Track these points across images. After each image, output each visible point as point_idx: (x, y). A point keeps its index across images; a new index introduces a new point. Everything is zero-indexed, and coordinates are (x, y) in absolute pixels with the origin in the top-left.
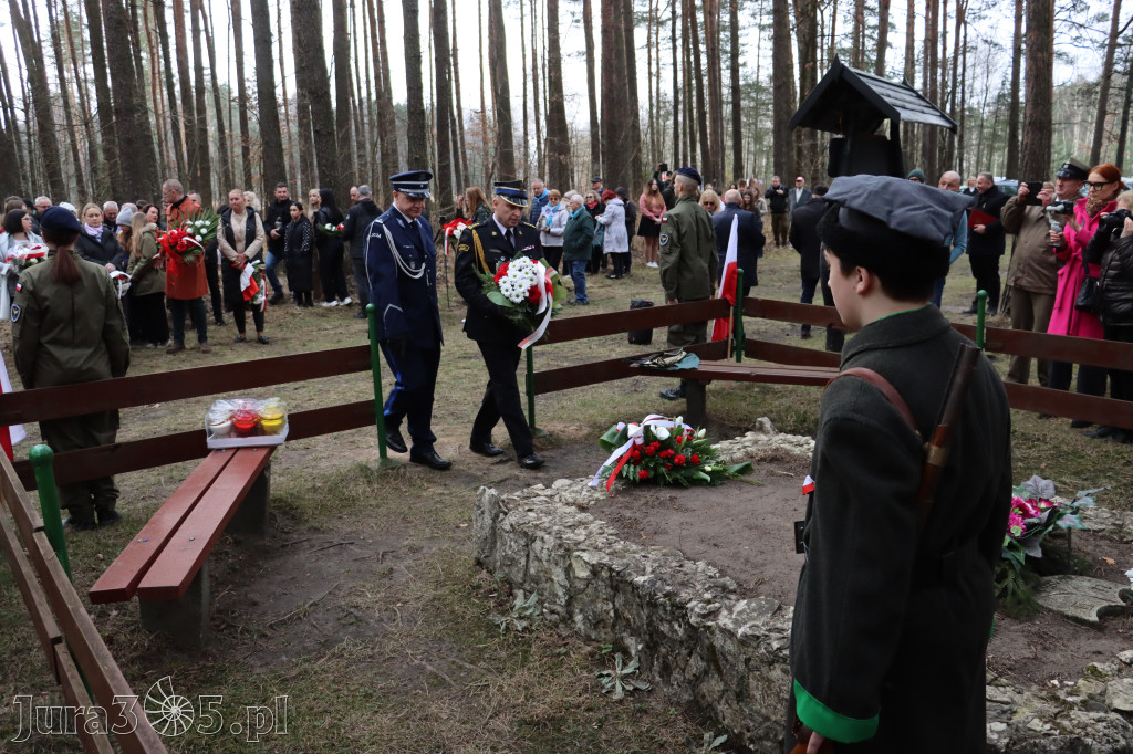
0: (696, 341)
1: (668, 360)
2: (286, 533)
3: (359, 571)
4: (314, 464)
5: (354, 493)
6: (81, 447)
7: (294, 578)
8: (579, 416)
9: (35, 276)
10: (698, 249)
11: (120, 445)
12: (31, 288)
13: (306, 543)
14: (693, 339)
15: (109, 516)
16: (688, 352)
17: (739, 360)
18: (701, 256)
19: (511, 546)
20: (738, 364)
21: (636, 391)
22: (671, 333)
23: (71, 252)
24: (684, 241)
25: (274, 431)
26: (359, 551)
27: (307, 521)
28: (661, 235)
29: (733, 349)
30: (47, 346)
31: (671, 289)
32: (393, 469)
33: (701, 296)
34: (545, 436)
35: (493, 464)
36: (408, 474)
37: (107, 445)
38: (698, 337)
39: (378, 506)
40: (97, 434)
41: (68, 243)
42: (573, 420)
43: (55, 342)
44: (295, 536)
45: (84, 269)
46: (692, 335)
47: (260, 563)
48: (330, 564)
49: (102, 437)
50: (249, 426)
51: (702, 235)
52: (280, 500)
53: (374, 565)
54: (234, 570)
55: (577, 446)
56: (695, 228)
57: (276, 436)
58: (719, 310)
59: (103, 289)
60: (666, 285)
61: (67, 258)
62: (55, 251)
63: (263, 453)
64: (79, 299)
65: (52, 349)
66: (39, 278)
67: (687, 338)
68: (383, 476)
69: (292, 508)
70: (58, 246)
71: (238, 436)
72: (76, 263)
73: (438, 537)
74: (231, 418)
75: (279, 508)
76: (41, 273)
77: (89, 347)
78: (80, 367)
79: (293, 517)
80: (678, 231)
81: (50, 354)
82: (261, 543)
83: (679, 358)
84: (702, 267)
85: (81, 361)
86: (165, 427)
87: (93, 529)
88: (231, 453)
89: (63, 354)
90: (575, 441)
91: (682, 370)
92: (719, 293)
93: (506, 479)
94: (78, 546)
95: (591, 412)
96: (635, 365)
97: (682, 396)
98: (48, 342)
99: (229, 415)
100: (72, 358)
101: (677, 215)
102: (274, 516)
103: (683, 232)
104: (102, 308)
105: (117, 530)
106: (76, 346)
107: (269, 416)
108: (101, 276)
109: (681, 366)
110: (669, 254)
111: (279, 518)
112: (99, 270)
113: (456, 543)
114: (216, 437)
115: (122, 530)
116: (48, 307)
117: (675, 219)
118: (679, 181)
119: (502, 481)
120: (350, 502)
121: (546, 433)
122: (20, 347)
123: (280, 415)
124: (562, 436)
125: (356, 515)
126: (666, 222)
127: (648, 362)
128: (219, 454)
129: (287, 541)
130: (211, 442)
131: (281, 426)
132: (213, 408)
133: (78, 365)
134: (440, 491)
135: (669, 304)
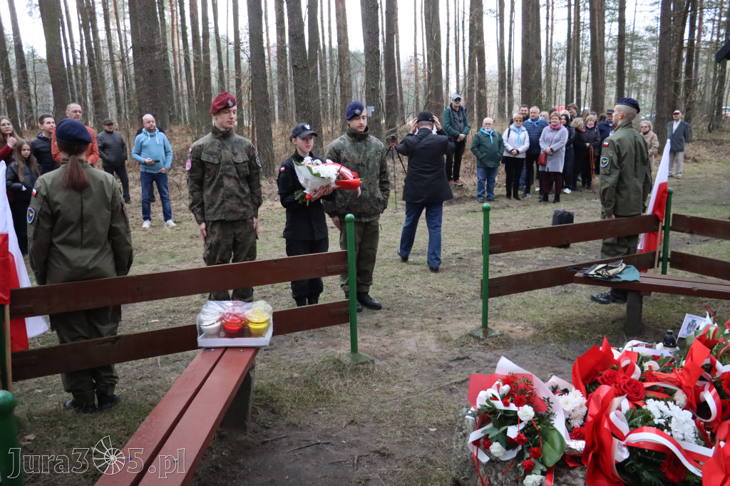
0: (628, 252)
1: (611, 272)
2: (267, 428)
3: (336, 477)
4: (290, 351)
5: (328, 388)
6: (87, 338)
7: (272, 481)
8: (521, 315)
9: (49, 182)
10: (635, 170)
11: (119, 338)
12: (45, 193)
13: (284, 440)
14: (625, 250)
15: (108, 401)
16: (627, 264)
17: (664, 272)
18: (636, 176)
19: (496, 478)
20: (663, 276)
21: (566, 292)
22: (605, 244)
23: (82, 161)
24: (624, 162)
25: (259, 334)
26: (334, 452)
27: (285, 415)
28: (602, 158)
29: (660, 259)
30: (58, 246)
31: (609, 206)
32: (362, 363)
33: (635, 213)
34: (496, 336)
35: (451, 361)
36: (376, 369)
37: (108, 337)
38: (629, 249)
39: (351, 403)
40: (100, 326)
41: (79, 152)
42: (518, 320)
43: (65, 242)
44: (275, 432)
45: (93, 177)
46: (625, 247)
47: (242, 461)
48: (308, 466)
49: (105, 329)
50: (237, 328)
51: (639, 158)
52: (262, 392)
53: (350, 470)
54: (217, 468)
55: (526, 347)
56: (634, 152)
57: (261, 339)
58: (651, 225)
59: (109, 196)
60: (603, 203)
61: (77, 166)
62: (68, 160)
63: (250, 354)
64: (87, 204)
65: (62, 249)
66: (52, 185)
67: (620, 250)
68: (355, 370)
69: (272, 401)
70: (70, 155)
71: (226, 337)
72: (84, 170)
73: (409, 442)
74: (221, 319)
75: (261, 400)
76: (54, 179)
77: (95, 248)
78: (88, 265)
79: (273, 411)
80: (619, 155)
81: (60, 253)
82: (244, 437)
83: (620, 269)
84: (637, 187)
85: (88, 261)
86: (164, 307)
87: (92, 412)
88: (220, 352)
89: (72, 254)
90: (522, 342)
91: (625, 282)
92: (649, 211)
93: (466, 380)
94: (74, 436)
95: (532, 311)
96: (579, 274)
97: (614, 301)
98: (60, 243)
99: (218, 317)
100: (80, 257)
101: (619, 140)
102: (255, 409)
103: (623, 155)
104: (109, 212)
105: (112, 416)
106: (84, 247)
107: (256, 320)
108: (108, 182)
109: (624, 278)
110: (609, 175)
111: (261, 411)
112: (106, 177)
113: (426, 449)
114: (206, 336)
115: (117, 418)
116: (59, 211)
117: (617, 143)
118: (619, 110)
119: (463, 382)
120: (324, 397)
121: (497, 332)
122: (34, 246)
123: (267, 318)
124: (513, 336)
125: (332, 413)
126: (607, 146)
127: (592, 272)
128: (208, 354)
129: (267, 436)
130: (201, 341)
131: (266, 329)
132: (204, 310)
133: (84, 264)
134: (406, 389)
135: (606, 219)
